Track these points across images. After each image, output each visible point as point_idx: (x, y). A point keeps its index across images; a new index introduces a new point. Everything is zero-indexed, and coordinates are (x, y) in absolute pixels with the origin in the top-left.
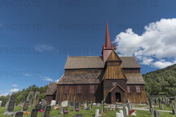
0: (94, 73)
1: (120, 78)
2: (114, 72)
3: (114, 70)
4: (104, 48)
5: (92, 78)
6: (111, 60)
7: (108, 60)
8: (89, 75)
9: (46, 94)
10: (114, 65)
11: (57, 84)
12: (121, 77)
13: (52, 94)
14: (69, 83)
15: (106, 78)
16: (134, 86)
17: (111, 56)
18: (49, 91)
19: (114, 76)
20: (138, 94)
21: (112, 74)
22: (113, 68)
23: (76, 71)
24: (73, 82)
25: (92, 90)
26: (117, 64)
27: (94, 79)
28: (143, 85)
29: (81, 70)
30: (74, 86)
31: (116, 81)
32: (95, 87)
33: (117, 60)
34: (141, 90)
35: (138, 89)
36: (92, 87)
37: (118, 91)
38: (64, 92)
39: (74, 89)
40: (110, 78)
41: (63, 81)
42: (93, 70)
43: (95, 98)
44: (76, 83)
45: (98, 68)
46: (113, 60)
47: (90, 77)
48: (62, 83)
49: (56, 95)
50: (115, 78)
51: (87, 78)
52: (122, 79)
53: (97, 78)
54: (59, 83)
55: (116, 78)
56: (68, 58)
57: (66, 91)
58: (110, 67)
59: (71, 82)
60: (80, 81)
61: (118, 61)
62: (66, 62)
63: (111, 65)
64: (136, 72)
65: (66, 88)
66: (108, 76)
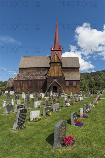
0: (42, 71)
1: (59, 76)
2: (55, 71)
3: (55, 70)
4: (52, 50)
5: (40, 76)
6: (54, 62)
7: (51, 62)
8: (38, 73)
9: (7, 87)
10: (56, 66)
11: (14, 80)
12: (61, 75)
13: (11, 87)
14: (23, 79)
15: (49, 76)
16: (72, 81)
17: (54, 58)
18: (8, 85)
19: (55, 74)
20: (74, 87)
21: (54, 73)
22: (55, 68)
23: (28, 69)
24: (26, 78)
25: (40, 84)
26: (58, 65)
27: (42, 76)
28: (79, 81)
29: (32, 69)
30: (26, 82)
31: (56, 78)
32: (42, 82)
33: (58, 61)
34: (77, 84)
35: (75, 83)
36: (40, 82)
37: (55, 85)
38: (19, 86)
39: (26, 84)
40: (52, 76)
41: (18, 78)
42: (42, 68)
43: (42, 89)
44: (28, 79)
45: (45, 68)
46: (55, 62)
47: (39, 74)
48: (17, 79)
49: (13, 88)
50: (55, 76)
51: (37, 75)
52: (61, 77)
53: (44, 75)
54: (15, 79)
55: (57, 76)
56: (22, 58)
57: (21, 85)
58: (53, 67)
59: (24, 78)
60: (31, 77)
61: (59, 63)
62: (20, 62)
63: (53, 66)
64: (75, 71)
65: (21, 82)
66: (51, 74)
